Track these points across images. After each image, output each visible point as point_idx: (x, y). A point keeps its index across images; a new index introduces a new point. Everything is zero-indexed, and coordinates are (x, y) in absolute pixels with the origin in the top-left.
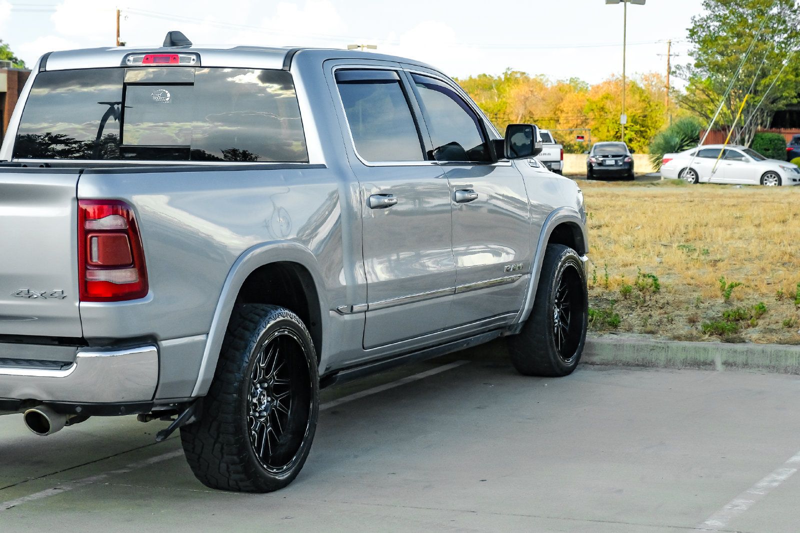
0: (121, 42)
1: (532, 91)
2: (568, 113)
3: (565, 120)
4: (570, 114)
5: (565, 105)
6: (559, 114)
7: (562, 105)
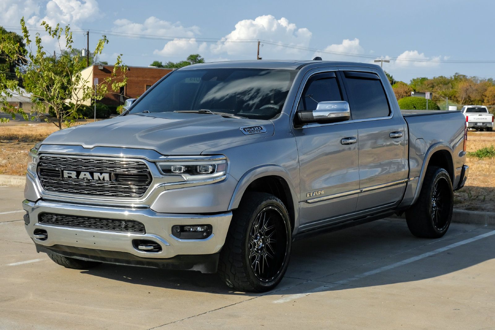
0: (259, 57)
1: (470, 86)
2: (489, 97)
3: (487, 101)
4: (490, 98)
5: (488, 93)
6: (484, 98)
7: (486, 93)
